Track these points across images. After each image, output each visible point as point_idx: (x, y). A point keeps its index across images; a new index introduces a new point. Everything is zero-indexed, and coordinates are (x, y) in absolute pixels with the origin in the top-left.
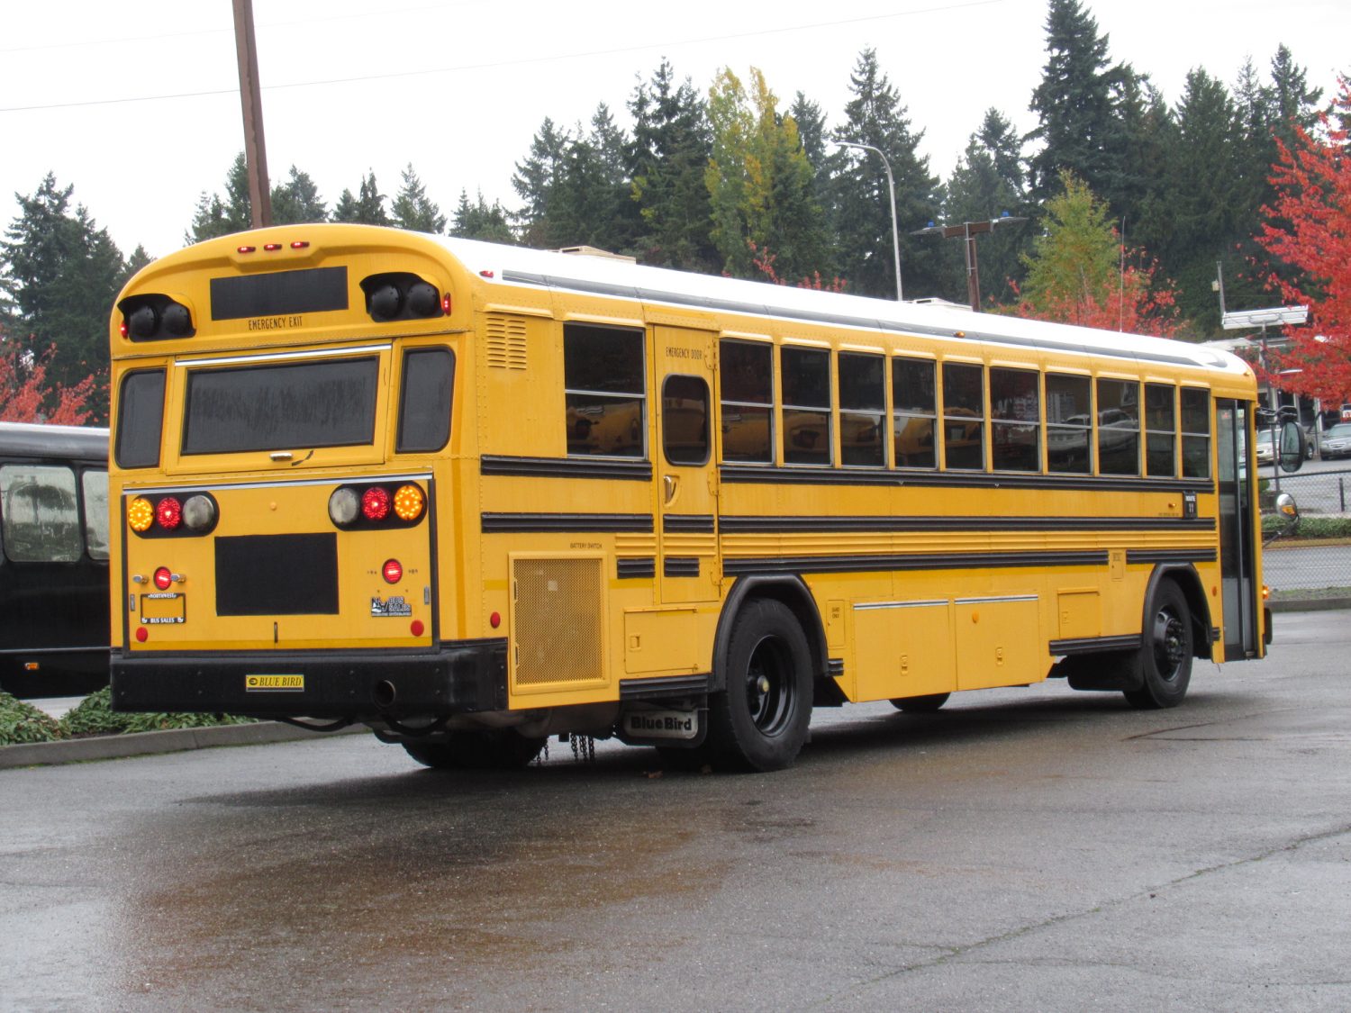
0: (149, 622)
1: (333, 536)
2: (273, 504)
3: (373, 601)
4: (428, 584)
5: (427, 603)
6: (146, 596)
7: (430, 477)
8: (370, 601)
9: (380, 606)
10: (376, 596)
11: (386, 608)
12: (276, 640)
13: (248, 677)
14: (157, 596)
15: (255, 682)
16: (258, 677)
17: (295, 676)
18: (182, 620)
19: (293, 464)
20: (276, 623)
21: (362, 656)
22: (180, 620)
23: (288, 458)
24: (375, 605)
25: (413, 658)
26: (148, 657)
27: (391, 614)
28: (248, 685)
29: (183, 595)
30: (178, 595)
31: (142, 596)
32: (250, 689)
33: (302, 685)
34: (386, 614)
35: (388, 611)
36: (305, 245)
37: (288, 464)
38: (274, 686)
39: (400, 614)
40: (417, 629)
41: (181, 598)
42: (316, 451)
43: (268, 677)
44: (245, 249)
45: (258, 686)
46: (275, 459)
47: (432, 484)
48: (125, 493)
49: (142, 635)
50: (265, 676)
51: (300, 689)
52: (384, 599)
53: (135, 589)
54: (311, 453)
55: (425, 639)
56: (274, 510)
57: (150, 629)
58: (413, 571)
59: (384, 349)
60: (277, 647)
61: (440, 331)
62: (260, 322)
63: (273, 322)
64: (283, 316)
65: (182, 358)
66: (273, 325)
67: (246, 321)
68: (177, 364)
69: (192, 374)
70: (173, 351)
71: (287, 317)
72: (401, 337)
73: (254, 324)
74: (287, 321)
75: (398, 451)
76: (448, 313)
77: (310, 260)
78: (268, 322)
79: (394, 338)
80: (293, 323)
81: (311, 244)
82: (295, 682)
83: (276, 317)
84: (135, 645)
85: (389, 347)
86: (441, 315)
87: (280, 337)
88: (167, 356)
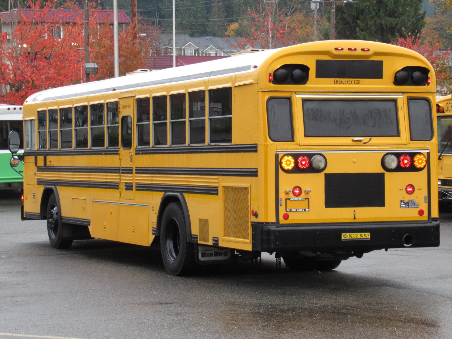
0: (291, 211)
1: (383, 175)
2: (355, 160)
3: (401, 201)
4: (426, 194)
5: (425, 202)
6: (289, 199)
7: (428, 151)
8: (399, 201)
9: (405, 204)
10: (402, 199)
11: (407, 205)
12: (355, 218)
13: (343, 234)
14: (295, 199)
15: (346, 236)
16: (348, 234)
17: (366, 233)
18: (308, 210)
19: (364, 143)
20: (354, 211)
21: (397, 224)
22: (307, 210)
23: (360, 141)
24: (402, 203)
25: (420, 225)
26: (290, 226)
27: (409, 207)
28: (343, 238)
29: (308, 199)
30: (306, 199)
31: (286, 199)
32: (343, 239)
33: (369, 237)
34: (407, 207)
35: (408, 206)
36: (369, 50)
37: (362, 143)
38: (356, 238)
39: (414, 207)
40: (421, 213)
41: (307, 200)
42: (372, 138)
43: (353, 234)
44: (340, 49)
45: (348, 238)
46: (353, 141)
47: (429, 154)
48: (278, 153)
49: (286, 217)
50: (351, 234)
51: (368, 239)
52: (406, 200)
53: (282, 196)
54: (371, 139)
55: (425, 217)
56: (354, 162)
57: (290, 214)
58: (419, 189)
59: (399, 97)
60: (355, 221)
61: (425, 91)
62: (340, 81)
63: (346, 81)
64: (351, 79)
65: (299, 93)
66: (346, 83)
67: (333, 80)
68: (297, 96)
69: (304, 101)
70: (295, 90)
71: (354, 80)
72: (407, 93)
73: (337, 81)
74: (353, 82)
75: (411, 140)
76: (428, 84)
77: (369, 56)
78: (344, 81)
79: (403, 93)
80: (356, 83)
81: (370, 50)
82: (366, 236)
83: (348, 79)
84: (282, 221)
85: (402, 96)
86: (424, 85)
87: (350, 88)
88: (291, 92)
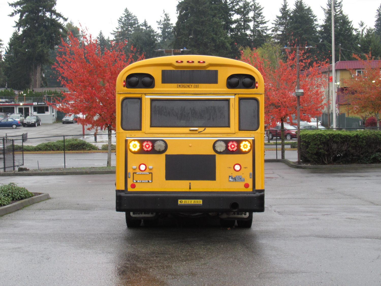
0: (137, 182)
1: (214, 156)
2: (190, 145)
3: (230, 177)
4: (251, 171)
5: (250, 178)
6: (136, 173)
7: (253, 139)
8: (228, 177)
9: (232, 178)
10: (231, 175)
11: (235, 179)
12: (190, 188)
13: (179, 201)
14: (140, 173)
15: (182, 202)
16: (184, 200)
17: (199, 200)
18: (151, 181)
19: (199, 132)
20: (190, 183)
21: (226, 194)
22: (150, 181)
23: (196, 130)
24: (230, 178)
25: (245, 195)
26: (136, 193)
27: (236, 181)
28: (179, 203)
29: (152, 173)
30: (149, 173)
31: (134, 173)
32: (180, 204)
33: (201, 203)
34: (235, 181)
35: (235, 180)
36: (204, 62)
37: (197, 132)
38: (190, 203)
39: (240, 181)
40: (247, 186)
41: (151, 174)
42: (207, 128)
43: (188, 200)
44: (180, 61)
45: (183, 203)
46: (191, 130)
47: (254, 141)
48: (127, 139)
49: (133, 186)
50: (186, 200)
51: (201, 204)
52: (234, 176)
53: (130, 170)
54: (205, 129)
55: (250, 189)
56: (190, 147)
57: (136, 184)
58: (246, 168)
59: (232, 97)
60: (191, 190)
61: (254, 93)
62: (182, 86)
63: (187, 86)
64: (191, 84)
65: (148, 95)
66: (187, 87)
67: (176, 85)
68: (146, 97)
69: (152, 100)
70: (145, 93)
71: (193, 85)
72: (238, 94)
73: (179, 86)
74: (193, 86)
75: (239, 130)
76: (257, 88)
77: (205, 67)
78: (185, 86)
79: (235, 94)
80: (195, 87)
81: (206, 62)
82: (199, 202)
83: (189, 84)
84: (130, 189)
85: (234, 97)
86: (254, 88)
87: (190, 91)
88: (142, 94)
